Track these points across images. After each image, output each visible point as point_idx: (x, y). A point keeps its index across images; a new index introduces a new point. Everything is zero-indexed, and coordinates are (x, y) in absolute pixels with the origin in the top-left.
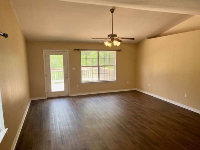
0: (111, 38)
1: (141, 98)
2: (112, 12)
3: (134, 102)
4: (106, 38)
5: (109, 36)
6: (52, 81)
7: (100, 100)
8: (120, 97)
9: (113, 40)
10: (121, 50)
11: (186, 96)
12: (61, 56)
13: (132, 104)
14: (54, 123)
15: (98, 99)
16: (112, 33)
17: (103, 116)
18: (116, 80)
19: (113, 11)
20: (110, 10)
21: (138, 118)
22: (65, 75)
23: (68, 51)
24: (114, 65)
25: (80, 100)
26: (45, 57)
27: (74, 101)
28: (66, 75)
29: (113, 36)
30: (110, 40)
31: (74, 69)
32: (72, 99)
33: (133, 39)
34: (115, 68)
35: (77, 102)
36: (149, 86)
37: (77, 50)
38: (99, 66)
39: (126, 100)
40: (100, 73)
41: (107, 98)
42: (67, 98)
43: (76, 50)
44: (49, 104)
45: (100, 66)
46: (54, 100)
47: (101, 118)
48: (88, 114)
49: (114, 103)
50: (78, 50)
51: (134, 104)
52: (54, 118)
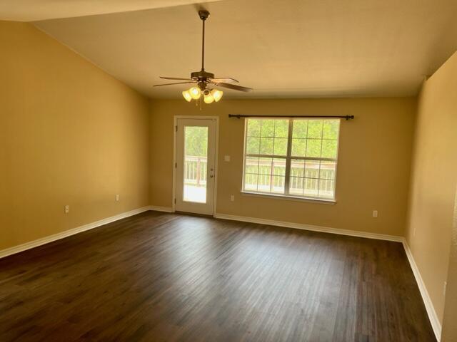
2: (204, 18)
10: (352, 117)
16: (203, 69)
18: (333, 200)
22: (210, 169)
23: (218, 118)
26: (177, 131)
28: (212, 170)
31: (227, 158)
37: (236, 118)
38: (289, 158)
43: (233, 116)
45: (293, 158)
50: (239, 116)
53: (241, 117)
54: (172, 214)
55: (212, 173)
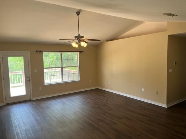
0: (77, 39)
1: (105, 95)
2: (78, 15)
3: (99, 100)
4: (73, 39)
5: (76, 37)
6: (11, 85)
7: (66, 100)
8: (85, 96)
9: (80, 41)
10: (83, 52)
11: (143, 91)
12: (22, 58)
13: (98, 102)
14: (19, 132)
15: (64, 100)
16: (79, 35)
17: (73, 117)
18: (79, 80)
19: (78, 13)
20: (76, 13)
21: (106, 114)
23: (29, 52)
24: (77, 65)
25: (45, 103)
26: (2, 59)
27: (38, 105)
28: (28, 78)
29: (80, 37)
30: (77, 41)
31: (36, 71)
32: (35, 103)
33: (99, 40)
34: (78, 68)
35: (41, 105)
36: (110, 84)
38: (62, 68)
39: (92, 98)
40: (64, 74)
41: (73, 98)
42: (30, 102)
43: (38, 51)
44: (8, 110)
45: (64, 67)
46: (14, 106)
47: (71, 119)
48: (56, 117)
49: (81, 103)
50: (40, 51)
51: (99, 102)
52: (18, 126)
53: (41, 52)
54: (4, 106)
55: (28, 79)
